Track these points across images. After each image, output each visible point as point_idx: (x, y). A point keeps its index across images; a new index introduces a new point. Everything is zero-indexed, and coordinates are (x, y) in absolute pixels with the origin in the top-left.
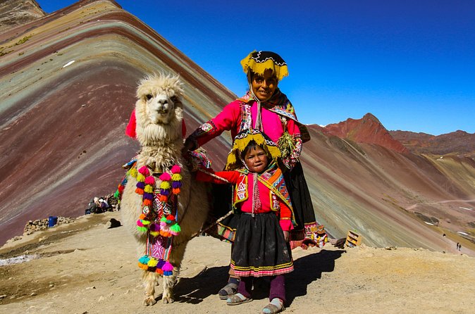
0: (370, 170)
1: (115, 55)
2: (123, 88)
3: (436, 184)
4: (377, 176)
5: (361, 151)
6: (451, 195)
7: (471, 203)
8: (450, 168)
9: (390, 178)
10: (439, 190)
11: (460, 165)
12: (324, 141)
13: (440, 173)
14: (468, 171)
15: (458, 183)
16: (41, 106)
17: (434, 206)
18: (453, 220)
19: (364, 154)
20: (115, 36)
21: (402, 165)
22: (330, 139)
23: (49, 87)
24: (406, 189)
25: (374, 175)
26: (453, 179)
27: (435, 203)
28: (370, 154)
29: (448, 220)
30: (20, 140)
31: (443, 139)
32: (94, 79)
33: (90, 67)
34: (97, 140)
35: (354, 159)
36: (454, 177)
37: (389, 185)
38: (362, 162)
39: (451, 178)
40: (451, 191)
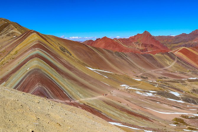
0: (128, 62)
1: (36, 66)
2: (37, 75)
3: (153, 64)
4: (131, 64)
5: (126, 56)
6: (157, 67)
7: (164, 70)
8: (159, 57)
9: (135, 64)
10: (153, 66)
11: (163, 56)
12: (113, 54)
13: (155, 60)
14: (166, 58)
15: (161, 62)
16: (25, 80)
17: (149, 73)
18: (154, 77)
19: (127, 57)
20: (36, 58)
21: (141, 59)
22: (115, 53)
23: (26, 76)
24: (140, 68)
25: (130, 64)
26: (160, 61)
27: (149, 71)
28: (129, 56)
29: (152, 77)
30: (23, 87)
31: (177, 37)
32: (33, 74)
33: (32, 70)
34: (34, 86)
35: (123, 59)
36: (160, 60)
37: (134, 67)
38: (126, 60)
39: (159, 61)
40: (158, 66)
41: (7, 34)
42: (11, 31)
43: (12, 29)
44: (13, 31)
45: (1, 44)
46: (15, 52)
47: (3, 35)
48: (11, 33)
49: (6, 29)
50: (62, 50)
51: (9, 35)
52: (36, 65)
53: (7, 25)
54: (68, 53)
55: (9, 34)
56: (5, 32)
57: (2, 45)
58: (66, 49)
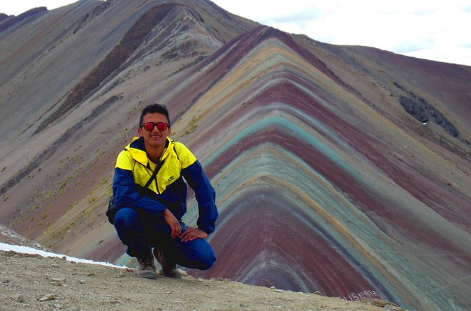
20: (267, 145)
41: (166, 49)
42: (181, 39)
43: (185, 28)
44: (190, 35)
45: (140, 96)
46: (190, 124)
47: (148, 58)
48: (182, 46)
49: (159, 29)
50: (412, 113)
51: (170, 56)
52: (266, 173)
53: (165, 13)
54: (439, 123)
55: (174, 50)
56: (155, 43)
57: (142, 100)
58: (431, 108)
